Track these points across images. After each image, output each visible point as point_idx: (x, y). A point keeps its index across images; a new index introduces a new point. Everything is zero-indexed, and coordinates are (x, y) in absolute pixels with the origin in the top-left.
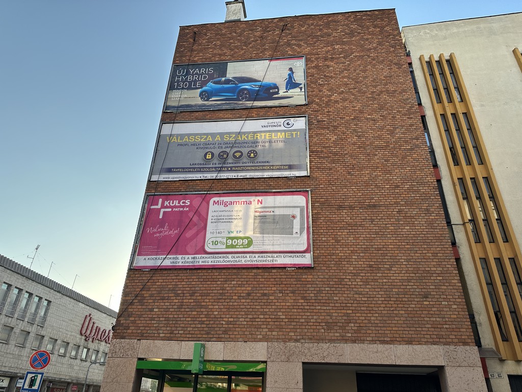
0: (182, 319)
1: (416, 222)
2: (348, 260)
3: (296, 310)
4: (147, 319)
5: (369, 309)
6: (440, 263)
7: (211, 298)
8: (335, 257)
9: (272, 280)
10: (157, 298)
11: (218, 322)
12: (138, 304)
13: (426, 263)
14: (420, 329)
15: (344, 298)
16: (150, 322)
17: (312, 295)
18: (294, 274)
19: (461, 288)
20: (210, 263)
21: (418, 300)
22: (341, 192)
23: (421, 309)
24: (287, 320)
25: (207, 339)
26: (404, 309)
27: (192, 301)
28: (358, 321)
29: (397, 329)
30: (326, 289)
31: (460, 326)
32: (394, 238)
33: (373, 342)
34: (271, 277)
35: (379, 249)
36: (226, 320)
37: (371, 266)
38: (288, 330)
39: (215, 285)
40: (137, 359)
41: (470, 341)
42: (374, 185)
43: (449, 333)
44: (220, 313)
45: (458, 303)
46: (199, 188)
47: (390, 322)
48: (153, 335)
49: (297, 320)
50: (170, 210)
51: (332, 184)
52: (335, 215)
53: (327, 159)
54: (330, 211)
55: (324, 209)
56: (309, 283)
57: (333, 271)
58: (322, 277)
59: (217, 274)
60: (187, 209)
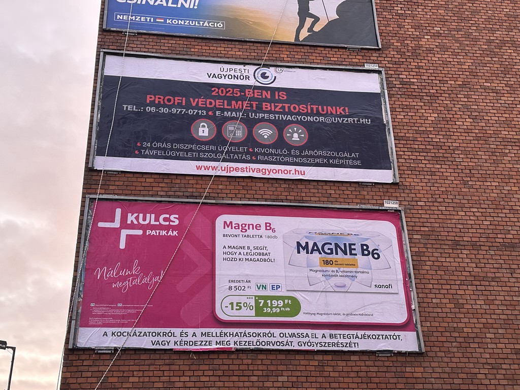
2: (480, 340)
8: (457, 335)
18: (390, 364)
20: (232, 346)
22: (455, 217)
34: (349, 369)
37: (517, 352)
39: (246, 384)
42: (508, 207)
50: (140, 232)
51: (439, 200)
52: (449, 257)
53: (425, 154)
54: (439, 251)
55: (429, 246)
56: (419, 381)
57: (457, 360)
58: (440, 370)
59: (250, 362)
60: (175, 233)
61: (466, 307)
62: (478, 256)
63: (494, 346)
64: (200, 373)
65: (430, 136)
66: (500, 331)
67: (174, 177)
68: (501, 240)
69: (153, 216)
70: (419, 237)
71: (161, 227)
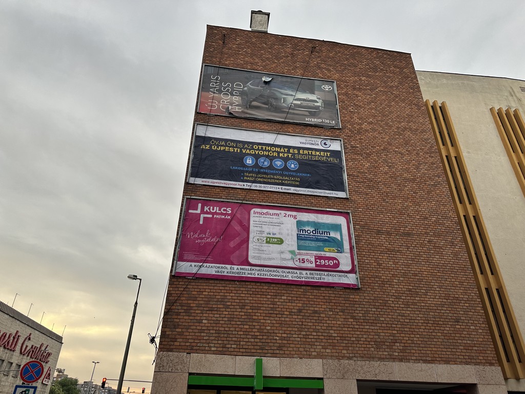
0: (233, 333)
1: (444, 253)
2: (390, 283)
3: (346, 329)
4: (197, 331)
5: (411, 330)
6: (466, 291)
7: (262, 312)
8: (378, 279)
9: (321, 297)
10: (205, 309)
11: (271, 337)
12: (184, 314)
13: (456, 291)
14: (454, 350)
15: (388, 319)
16: (199, 334)
17: (361, 315)
18: (342, 293)
19: (484, 314)
20: (256, 276)
21: (451, 323)
22: (379, 218)
23: (455, 332)
24: (339, 338)
25: (262, 354)
26: (440, 331)
27: (243, 314)
28: (403, 341)
29: (436, 349)
30: (373, 310)
31: (485, 349)
32: (427, 266)
33: (417, 361)
34: (320, 295)
35: (415, 275)
36: (280, 335)
37: (410, 290)
38: (341, 348)
39: (265, 299)
40: (188, 374)
41: (494, 362)
42: (406, 214)
43: (477, 355)
44: (272, 328)
45: (483, 328)
46: (241, 197)
47: (430, 343)
48: (203, 348)
49: (349, 339)
50: (210, 216)
51: (370, 208)
52: (375, 238)
53: (363, 184)
54: (370, 235)
55: (364, 232)
56: (357, 303)
57: (378, 293)
58: (368, 298)
59: (267, 288)
60: (229, 217)
61: (383, 265)
62: (390, 239)
63: (397, 286)
64: (241, 292)
65: (366, 175)
66: (401, 279)
67: (231, 189)
68: (403, 231)
69: (218, 208)
70: (359, 227)
71: (222, 214)
